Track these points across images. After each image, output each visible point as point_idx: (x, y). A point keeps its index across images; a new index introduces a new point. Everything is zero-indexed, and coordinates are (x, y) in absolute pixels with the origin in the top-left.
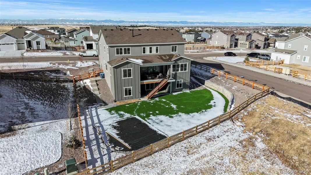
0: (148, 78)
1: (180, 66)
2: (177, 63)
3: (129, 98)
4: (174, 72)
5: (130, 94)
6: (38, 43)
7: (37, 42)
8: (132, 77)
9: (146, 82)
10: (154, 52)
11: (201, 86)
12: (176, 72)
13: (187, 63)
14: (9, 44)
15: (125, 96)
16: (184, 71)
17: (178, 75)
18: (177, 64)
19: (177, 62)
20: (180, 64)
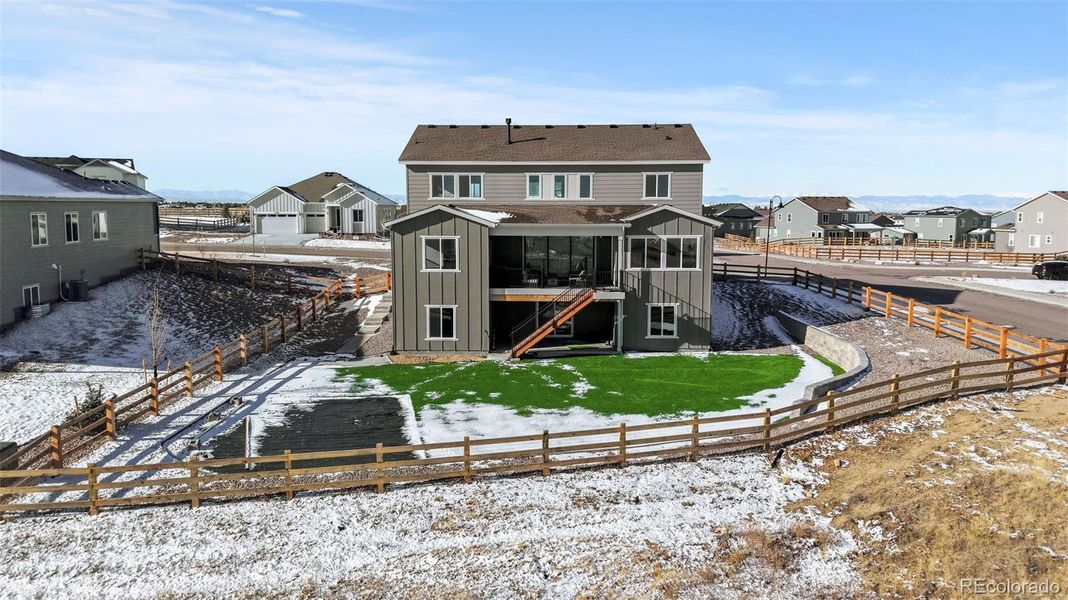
0: (525, 281)
1: (664, 247)
2: (652, 234)
3: (443, 347)
4: (639, 269)
5: (448, 332)
6: (358, 216)
7: (355, 212)
8: (457, 270)
9: (511, 294)
10: (573, 194)
11: (784, 345)
12: (646, 269)
13: (698, 237)
14: (285, 216)
15: (428, 338)
16: (681, 269)
17: (655, 281)
18: (650, 237)
19: (650, 229)
20: (664, 238)
